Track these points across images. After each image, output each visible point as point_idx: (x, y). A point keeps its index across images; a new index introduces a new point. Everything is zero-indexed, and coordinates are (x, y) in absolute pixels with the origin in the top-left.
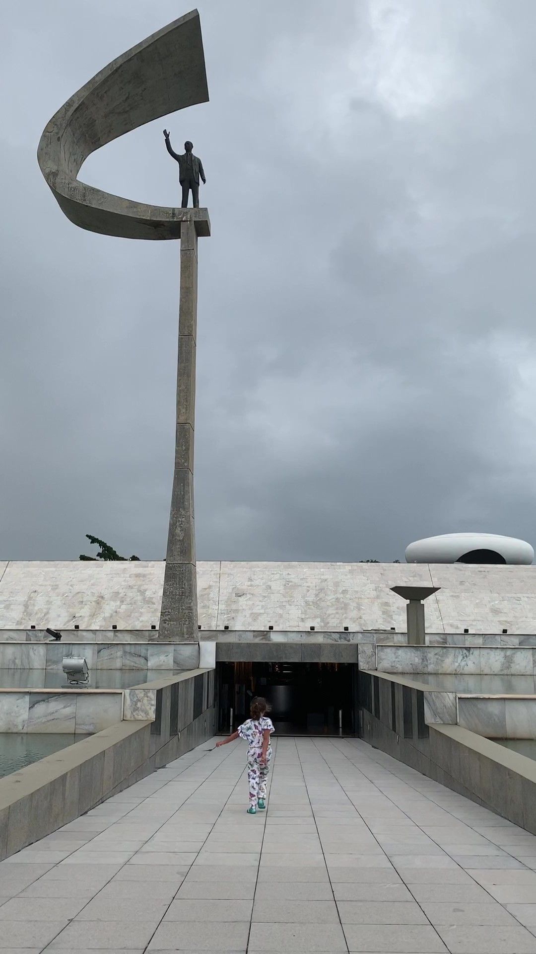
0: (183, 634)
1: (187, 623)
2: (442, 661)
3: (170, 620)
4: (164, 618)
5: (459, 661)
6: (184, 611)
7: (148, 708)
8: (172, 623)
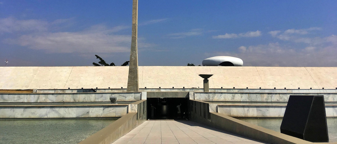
0: (135, 90)
1: (136, 86)
2: (214, 97)
3: (131, 85)
4: (129, 85)
5: (219, 97)
6: (135, 83)
7: (135, 109)
8: (131, 86)
